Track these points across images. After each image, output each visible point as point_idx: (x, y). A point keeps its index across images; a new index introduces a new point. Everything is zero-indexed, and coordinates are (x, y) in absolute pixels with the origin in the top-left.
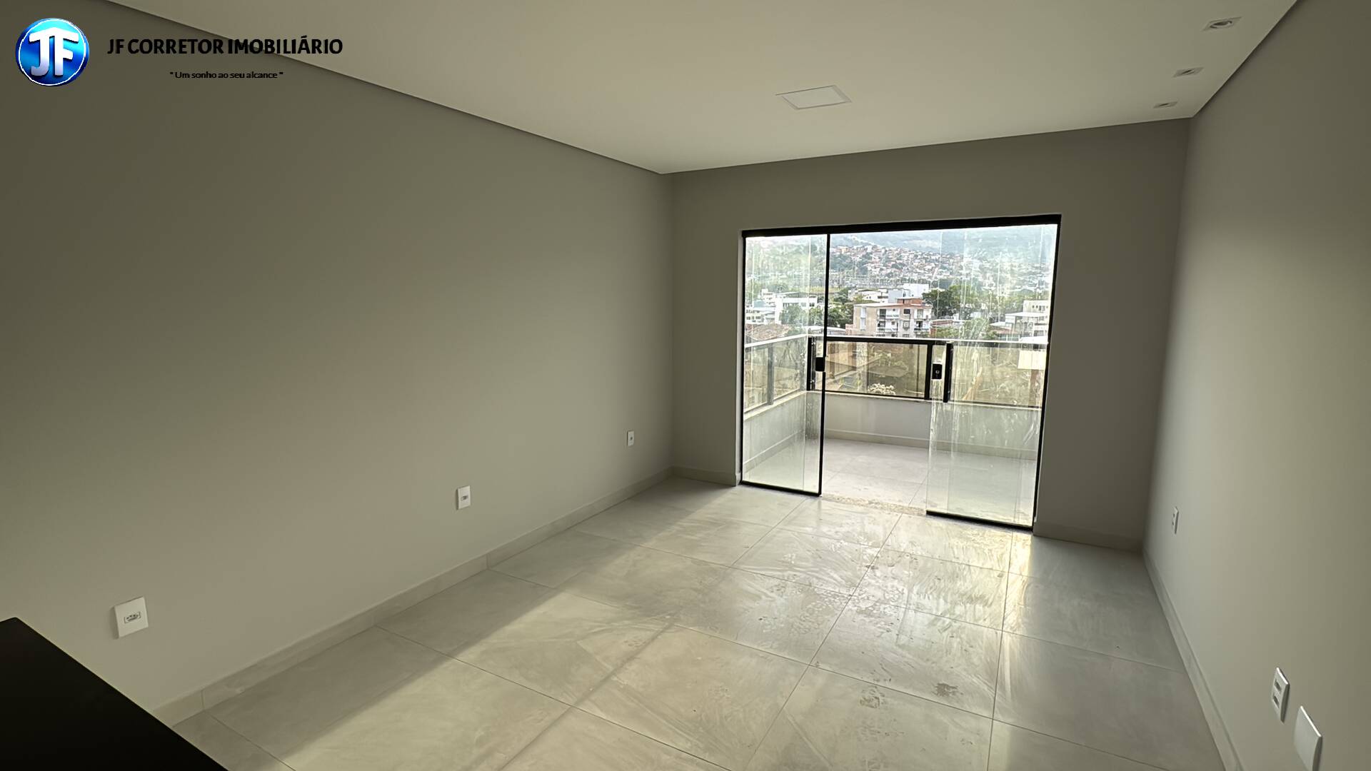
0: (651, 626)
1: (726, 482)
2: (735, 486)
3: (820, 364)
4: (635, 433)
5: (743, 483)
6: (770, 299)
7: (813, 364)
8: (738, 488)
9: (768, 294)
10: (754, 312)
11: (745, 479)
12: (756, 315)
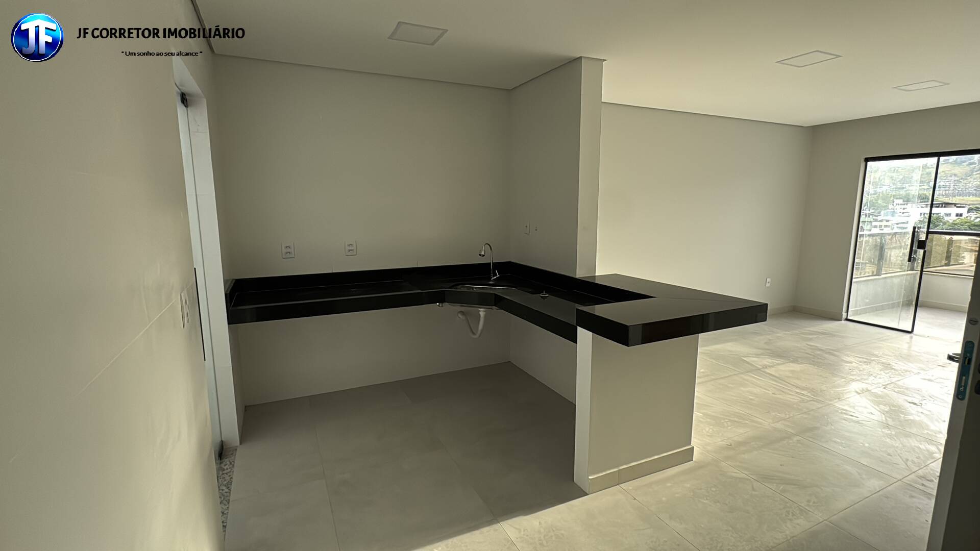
0: (782, 360)
1: (835, 317)
2: (841, 320)
3: (922, 245)
4: (771, 280)
5: (847, 319)
6: (904, 209)
7: (916, 245)
8: (843, 322)
9: (901, 204)
10: (881, 221)
11: (849, 318)
12: (884, 223)
